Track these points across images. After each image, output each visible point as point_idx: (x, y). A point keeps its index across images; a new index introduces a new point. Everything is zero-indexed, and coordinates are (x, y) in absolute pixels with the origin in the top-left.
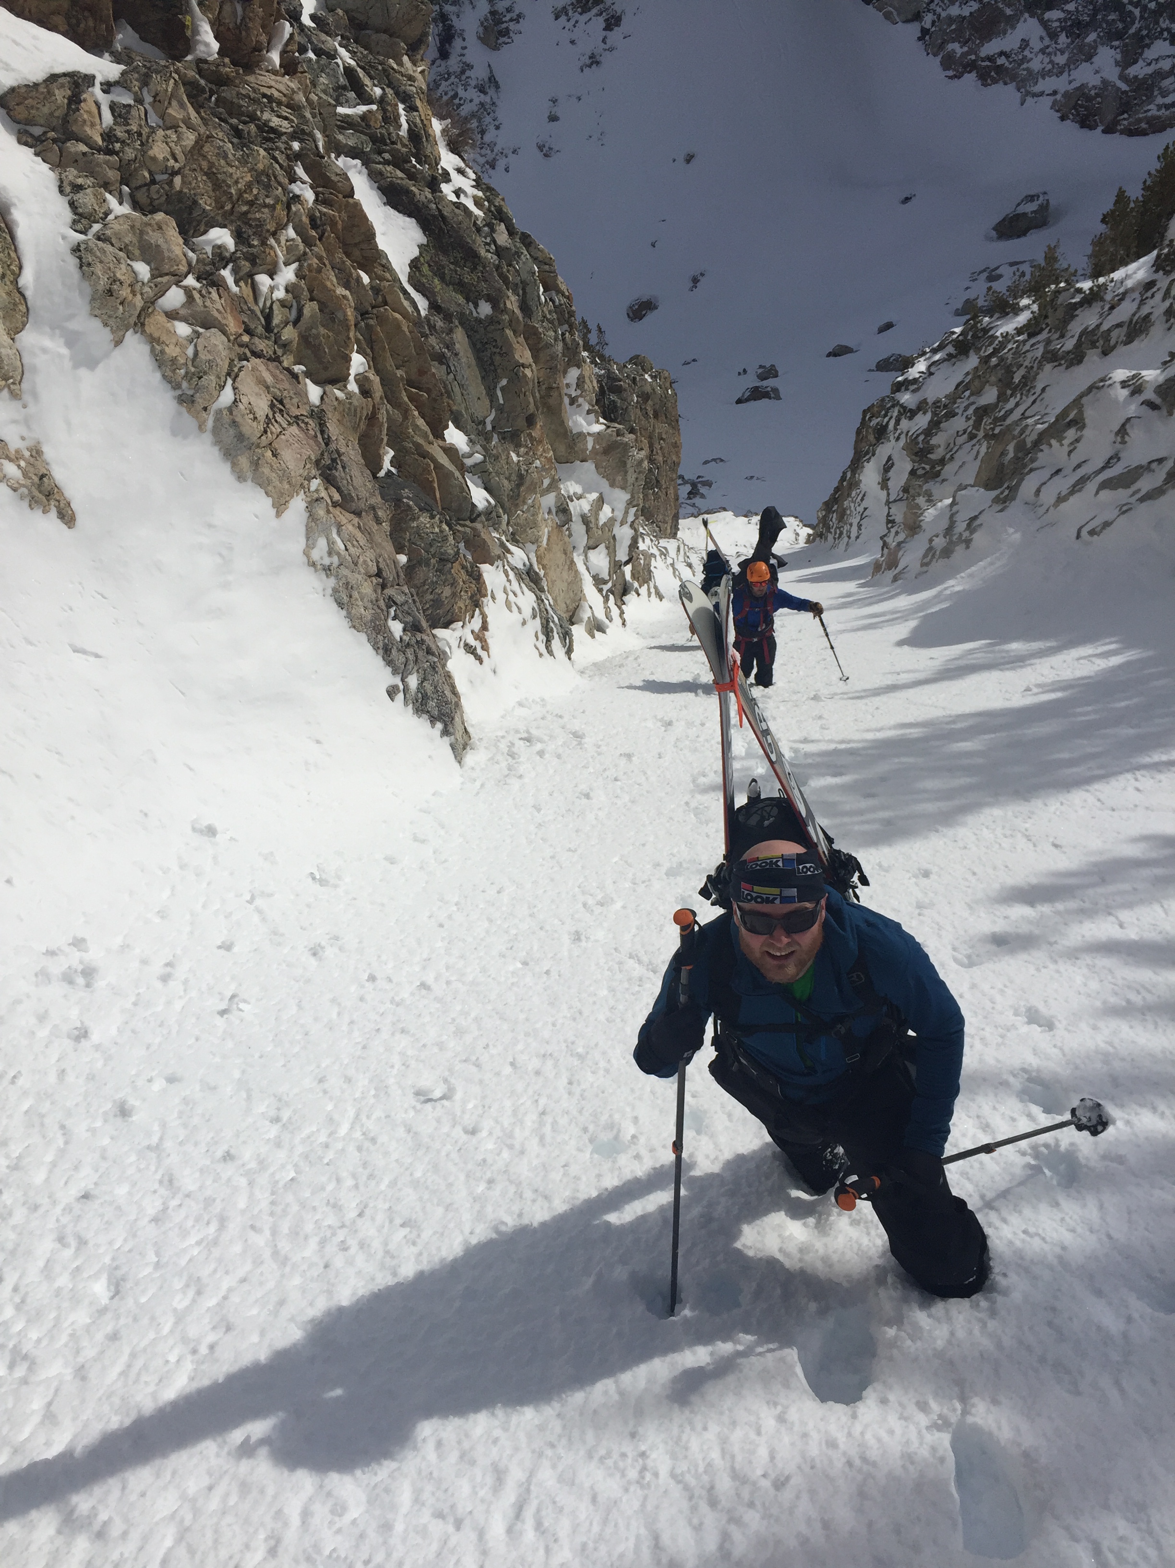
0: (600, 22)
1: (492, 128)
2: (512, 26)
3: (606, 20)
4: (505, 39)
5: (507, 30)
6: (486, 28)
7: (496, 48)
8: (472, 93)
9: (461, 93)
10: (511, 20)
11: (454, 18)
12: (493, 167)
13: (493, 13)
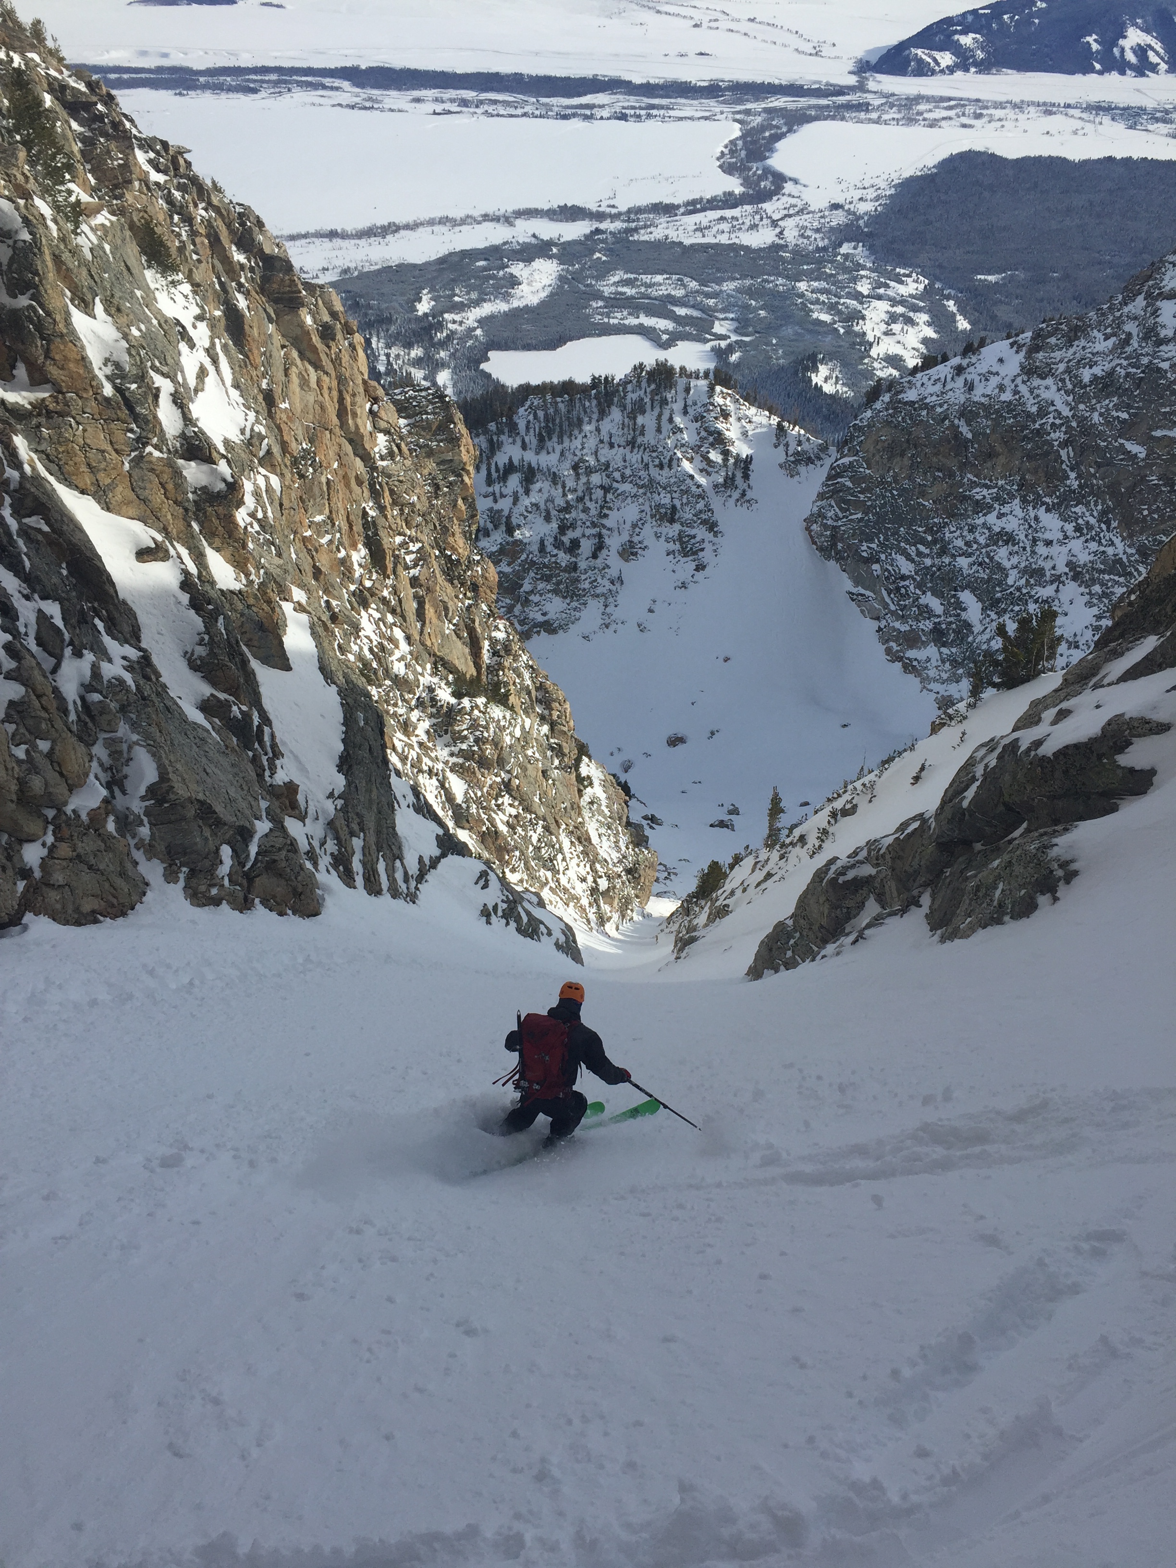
0: (693, 565)
1: (612, 605)
2: (640, 551)
3: (697, 566)
4: (634, 558)
5: (637, 552)
6: (624, 549)
7: (627, 561)
8: (607, 583)
9: (599, 580)
10: (640, 548)
11: (606, 537)
12: (607, 627)
13: (630, 542)
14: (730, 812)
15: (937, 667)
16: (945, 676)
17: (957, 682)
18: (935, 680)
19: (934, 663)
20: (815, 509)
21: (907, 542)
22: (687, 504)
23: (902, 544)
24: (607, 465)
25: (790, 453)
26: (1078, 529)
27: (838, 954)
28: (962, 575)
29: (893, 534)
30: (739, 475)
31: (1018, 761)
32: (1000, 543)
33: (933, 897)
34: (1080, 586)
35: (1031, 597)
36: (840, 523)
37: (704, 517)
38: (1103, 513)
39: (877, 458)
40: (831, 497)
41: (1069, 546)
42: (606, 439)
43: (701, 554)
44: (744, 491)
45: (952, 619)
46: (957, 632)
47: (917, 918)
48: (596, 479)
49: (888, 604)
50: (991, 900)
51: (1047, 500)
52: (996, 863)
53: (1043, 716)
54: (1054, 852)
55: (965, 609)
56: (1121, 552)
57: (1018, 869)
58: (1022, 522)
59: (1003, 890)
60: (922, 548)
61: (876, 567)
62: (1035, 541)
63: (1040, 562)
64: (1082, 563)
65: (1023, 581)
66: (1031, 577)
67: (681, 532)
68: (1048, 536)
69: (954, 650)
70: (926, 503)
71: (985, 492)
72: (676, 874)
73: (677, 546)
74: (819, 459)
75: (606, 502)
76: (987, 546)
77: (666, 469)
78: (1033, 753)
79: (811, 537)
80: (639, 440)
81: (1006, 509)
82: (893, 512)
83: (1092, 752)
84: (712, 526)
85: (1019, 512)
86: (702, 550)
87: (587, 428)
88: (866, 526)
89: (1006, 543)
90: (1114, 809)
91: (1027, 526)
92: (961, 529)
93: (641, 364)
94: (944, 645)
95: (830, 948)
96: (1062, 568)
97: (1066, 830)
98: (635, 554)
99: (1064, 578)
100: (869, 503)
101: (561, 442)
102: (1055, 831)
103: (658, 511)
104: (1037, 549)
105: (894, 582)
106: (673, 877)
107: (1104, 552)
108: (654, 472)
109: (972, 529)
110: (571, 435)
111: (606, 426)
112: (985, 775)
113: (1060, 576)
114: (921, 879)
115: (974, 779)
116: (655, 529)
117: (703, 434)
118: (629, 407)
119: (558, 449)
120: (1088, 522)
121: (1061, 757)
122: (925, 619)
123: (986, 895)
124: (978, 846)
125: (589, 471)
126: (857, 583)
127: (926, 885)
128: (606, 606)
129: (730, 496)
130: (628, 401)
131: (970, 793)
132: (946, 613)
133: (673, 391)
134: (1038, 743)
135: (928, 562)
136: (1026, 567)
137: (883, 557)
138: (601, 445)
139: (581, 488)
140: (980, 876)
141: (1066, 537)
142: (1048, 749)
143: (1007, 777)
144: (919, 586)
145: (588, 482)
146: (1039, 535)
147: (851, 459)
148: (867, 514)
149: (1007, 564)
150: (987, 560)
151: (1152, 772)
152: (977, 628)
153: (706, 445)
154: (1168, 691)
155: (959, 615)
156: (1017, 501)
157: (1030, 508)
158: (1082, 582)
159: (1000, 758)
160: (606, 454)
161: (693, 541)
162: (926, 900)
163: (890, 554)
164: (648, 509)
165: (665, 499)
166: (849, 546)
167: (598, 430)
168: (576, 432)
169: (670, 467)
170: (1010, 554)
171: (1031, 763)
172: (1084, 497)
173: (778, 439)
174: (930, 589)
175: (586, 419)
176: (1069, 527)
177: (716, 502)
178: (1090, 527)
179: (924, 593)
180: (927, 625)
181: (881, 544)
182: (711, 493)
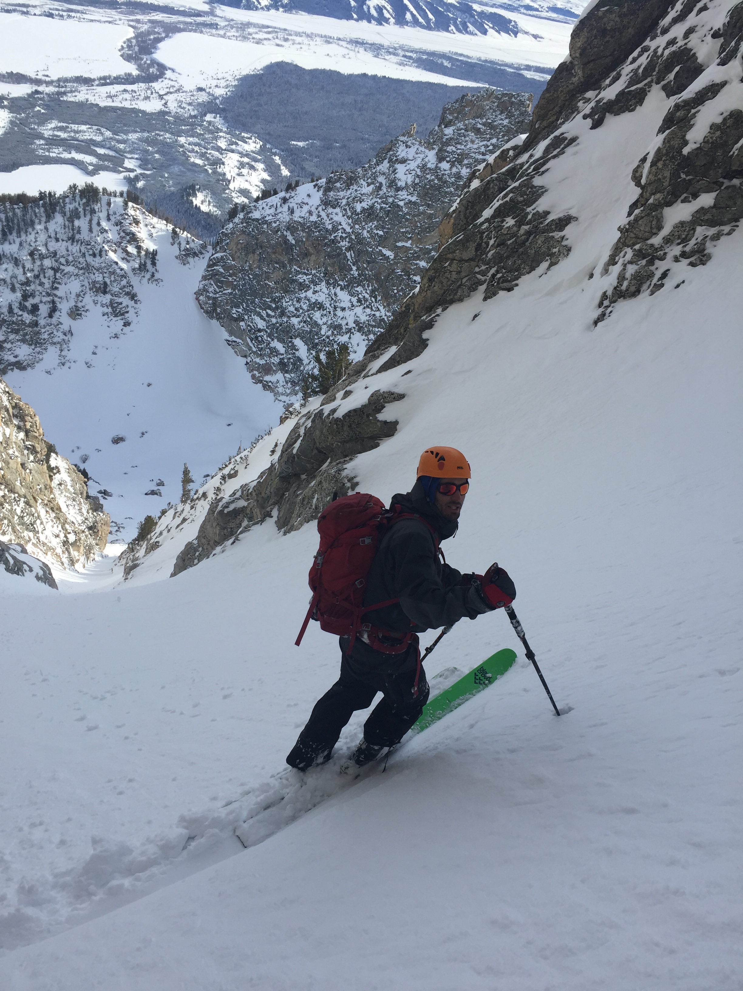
0: (122, 323)
1: (66, 350)
2: (83, 313)
3: (124, 323)
4: (79, 317)
5: (81, 314)
6: (71, 311)
7: (74, 319)
8: (60, 334)
9: (55, 332)
10: (83, 311)
11: (58, 303)
12: (63, 365)
13: (76, 306)
14: (158, 485)
15: (283, 386)
16: (288, 391)
17: (296, 395)
18: (283, 394)
19: (281, 383)
20: (201, 286)
21: (260, 308)
22: (114, 281)
23: (258, 309)
24: (55, 254)
25: (182, 249)
26: (359, 301)
27: (223, 551)
28: (294, 329)
29: (251, 303)
30: (149, 262)
31: (323, 422)
32: (316, 309)
33: (279, 510)
34: (362, 335)
35: (335, 342)
36: (218, 296)
37: (127, 290)
38: (373, 291)
39: (238, 254)
40: (211, 278)
41: (355, 311)
42: (53, 235)
43: (127, 315)
44: (153, 273)
45: (290, 356)
46: (294, 364)
47: (270, 524)
48: (47, 263)
49: (251, 347)
50: (311, 505)
51: (341, 283)
52: (313, 484)
53: (337, 396)
54: (344, 473)
55: (297, 350)
56: (384, 315)
57: (325, 485)
58: (327, 296)
59: (317, 499)
60: (269, 312)
61: (242, 324)
62: (335, 308)
63: (339, 321)
64: (362, 321)
65: (330, 333)
66: (335, 330)
67: (111, 300)
68: (343, 305)
69: (293, 375)
70: (270, 284)
71: (305, 277)
72: (123, 528)
73: (110, 310)
74: (202, 253)
75: (56, 279)
76: (308, 310)
77: (98, 257)
78: (331, 417)
79: (200, 304)
80: (77, 237)
81: (318, 288)
82: (250, 289)
83: (364, 413)
84: (133, 297)
85: (325, 290)
86: (127, 312)
87: (38, 227)
88: (235, 297)
89: (319, 309)
90: (377, 445)
91: (330, 299)
92: (292, 300)
93: (75, 185)
94: (287, 372)
95: (218, 549)
96: (352, 325)
97: (351, 459)
98: (80, 315)
99: (353, 330)
100: (235, 283)
101: (19, 236)
102: (345, 461)
103: (94, 285)
104: (337, 313)
105: (254, 333)
106: (121, 529)
107: (374, 315)
108: (90, 259)
109: (299, 300)
110: (26, 232)
111: (52, 226)
112: (305, 434)
113: (351, 329)
114: (272, 501)
115: (299, 436)
116: (93, 298)
117: (122, 234)
118: (68, 214)
119: (18, 241)
120: (364, 297)
121: (347, 418)
122: (274, 356)
123: (308, 503)
124: (304, 477)
125: (42, 257)
126: (231, 333)
127: (275, 504)
128: (61, 350)
129: (144, 277)
130: (67, 209)
131: (297, 445)
132: (286, 352)
133: (99, 205)
134: (334, 411)
135: (274, 320)
136: (331, 323)
137: (246, 317)
138: (50, 240)
139: (36, 269)
140: (304, 493)
141: (353, 306)
142: (339, 414)
143: (318, 432)
144: (269, 336)
145: (42, 265)
146: (338, 304)
147: (222, 254)
148: (234, 290)
149: (320, 322)
150: (309, 320)
151: (396, 423)
152: (306, 361)
153: (125, 242)
154: (403, 376)
155: (294, 353)
156: (324, 283)
157: (332, 288)
158: (363, 333)
159: (313, 421)
160: (53, 246)
161: (120, 306)
162: (275, 513)
163: (251, 316)
164: (87, 284)
165: (99, 278)
166: (225, 310)
167: (46, 229)
168: (30, 230)
169: (101, 255)
170: (322, 315)
171: (330, 423)
172: (361, 281)
173: (173, 240)
174: (277, 337)
175: (37, 221)
176: (354, 300)
177: (134, 280)
178: (366, 300)
179: (273, 340)
180: (276, 360)
181: (244, 309)
182: (130, 274)
